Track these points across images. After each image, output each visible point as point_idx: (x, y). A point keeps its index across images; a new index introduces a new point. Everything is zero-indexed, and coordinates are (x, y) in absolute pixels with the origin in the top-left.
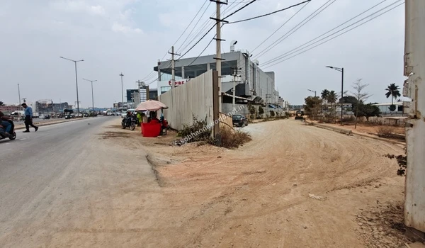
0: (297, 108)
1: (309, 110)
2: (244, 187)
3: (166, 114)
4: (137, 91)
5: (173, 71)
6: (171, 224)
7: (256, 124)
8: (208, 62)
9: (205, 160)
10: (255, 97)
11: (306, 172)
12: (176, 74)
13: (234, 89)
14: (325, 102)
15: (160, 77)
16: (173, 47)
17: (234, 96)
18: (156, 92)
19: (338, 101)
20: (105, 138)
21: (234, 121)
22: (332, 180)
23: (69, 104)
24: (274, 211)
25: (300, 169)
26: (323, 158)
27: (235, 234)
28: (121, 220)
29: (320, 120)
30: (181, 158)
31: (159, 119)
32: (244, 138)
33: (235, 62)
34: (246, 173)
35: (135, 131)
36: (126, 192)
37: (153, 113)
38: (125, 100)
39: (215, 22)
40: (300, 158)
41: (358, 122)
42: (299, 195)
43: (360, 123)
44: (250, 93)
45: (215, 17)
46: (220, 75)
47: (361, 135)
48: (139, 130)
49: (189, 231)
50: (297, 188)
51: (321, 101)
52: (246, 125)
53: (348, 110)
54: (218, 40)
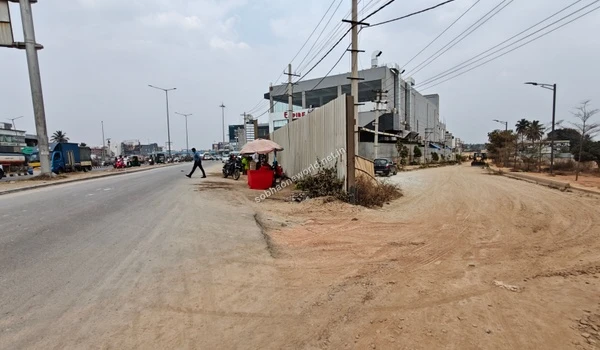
0: (475, 148)
1: (495, 151)
2: (391, 264)
3: (280, 158)
4: (242, 127)
5: (290, 98)
6: (287, 310)
7: (409, 173)
8: (339, 84)
9: (333, 223)
10: (408, 132)
11: (490, 247)
12: (294, 103)
13: (377, 122)
14: (523, 139)
15: (272, 107)
16: (290, 65)
17: (376, 132)
18: (266, 128)
19: (545, 136)
20: (202, 190)
21: (377, 168)
22: (534, 261)
23: (159, 146)
24: (438, 303)
25: (480, 241)
26: (518, 227)
27: (378, 331)
28: (222, 299)
29: (514, 166)
30: (300, 219)
31: (271, 164)
32: (392, 193)
33: (378, 83)
34: (394, 244)
35: (240, 182)
36: (228, 262)
37: (263, 157)
38: (227, 139)
39: (350, 25)
40: (479, 225)
41: (582, 171)
42: (477, 281)
43: (586, 171)
44: (401, 127)
45: (350, 19)
46: (356, 102)
47: (586, 191)
48: (244, 179)
49: (312, 321)
50: (475, 271)
51: (516, 137)
52: (394, 174)
53: (564, 151)
54: (354, 51)
